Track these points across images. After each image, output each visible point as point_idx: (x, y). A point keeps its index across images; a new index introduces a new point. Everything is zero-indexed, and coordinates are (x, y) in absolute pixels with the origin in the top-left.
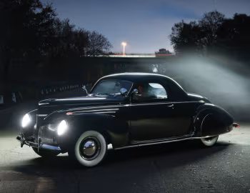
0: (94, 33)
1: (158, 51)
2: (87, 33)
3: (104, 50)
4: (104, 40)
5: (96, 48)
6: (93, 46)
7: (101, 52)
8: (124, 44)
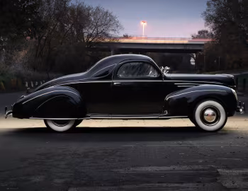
0: (98, 9)
1: (197, 34)
2: (89, 9)
3: (111, 33)
4: (112, 18)
5: (100, 29)
6: (97, 27)
7: (107, 35)
8: (144, 24)
